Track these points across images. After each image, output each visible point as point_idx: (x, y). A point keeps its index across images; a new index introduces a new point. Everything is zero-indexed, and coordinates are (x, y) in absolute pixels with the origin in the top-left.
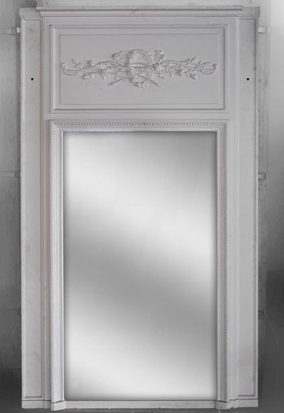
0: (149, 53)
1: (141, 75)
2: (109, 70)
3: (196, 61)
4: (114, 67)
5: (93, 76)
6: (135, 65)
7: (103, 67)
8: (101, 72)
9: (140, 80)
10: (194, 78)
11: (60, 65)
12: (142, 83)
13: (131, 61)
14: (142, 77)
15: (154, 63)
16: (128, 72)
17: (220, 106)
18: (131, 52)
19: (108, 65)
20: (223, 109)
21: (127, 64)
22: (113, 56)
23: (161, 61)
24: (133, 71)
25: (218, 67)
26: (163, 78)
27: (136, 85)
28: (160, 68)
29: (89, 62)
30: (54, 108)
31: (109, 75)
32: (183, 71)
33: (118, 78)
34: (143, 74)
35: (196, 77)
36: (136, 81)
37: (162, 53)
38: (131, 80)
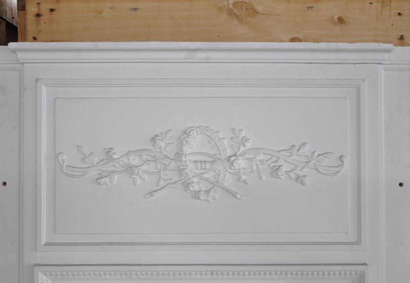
0: (221, 135)
1: (206, 176)
2: (145, 167)
3: (306, 150)
4: (155, 160)
5: (116, 178)
6: (194, 158)
7: (134, 160)
8: (130, 170)
9: (203, 186)
10: (302, 183)
11: (55, 156)
12: (208, 192)
13: (187, 150)
14: (206, 180)
15: (229, 152)
16: (180, 171)
17: (352, 238)
18: (186, 133)
19: (145, 157)
20: (358, 243)
21: (179, 155)
22: (153, 139)
23: (242, 149)
24: (191, 170)
25: (347, 162)
26: (245, 182)
27: (196, 195)
28: (241, 163)
29: (108, 152)
30: (44, 240)
31: (146, 177)
32: (284, 169)
33: (162, 183)
34: (209, 175)
35: (307, 181)
36: (196, 188)
37: (243, 134)
38: (187, 185)
